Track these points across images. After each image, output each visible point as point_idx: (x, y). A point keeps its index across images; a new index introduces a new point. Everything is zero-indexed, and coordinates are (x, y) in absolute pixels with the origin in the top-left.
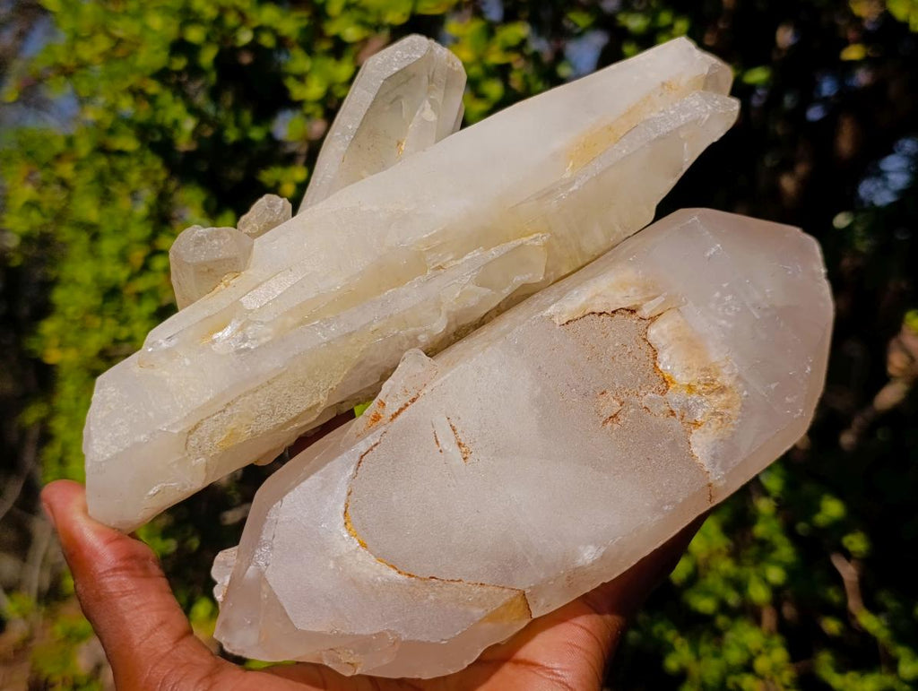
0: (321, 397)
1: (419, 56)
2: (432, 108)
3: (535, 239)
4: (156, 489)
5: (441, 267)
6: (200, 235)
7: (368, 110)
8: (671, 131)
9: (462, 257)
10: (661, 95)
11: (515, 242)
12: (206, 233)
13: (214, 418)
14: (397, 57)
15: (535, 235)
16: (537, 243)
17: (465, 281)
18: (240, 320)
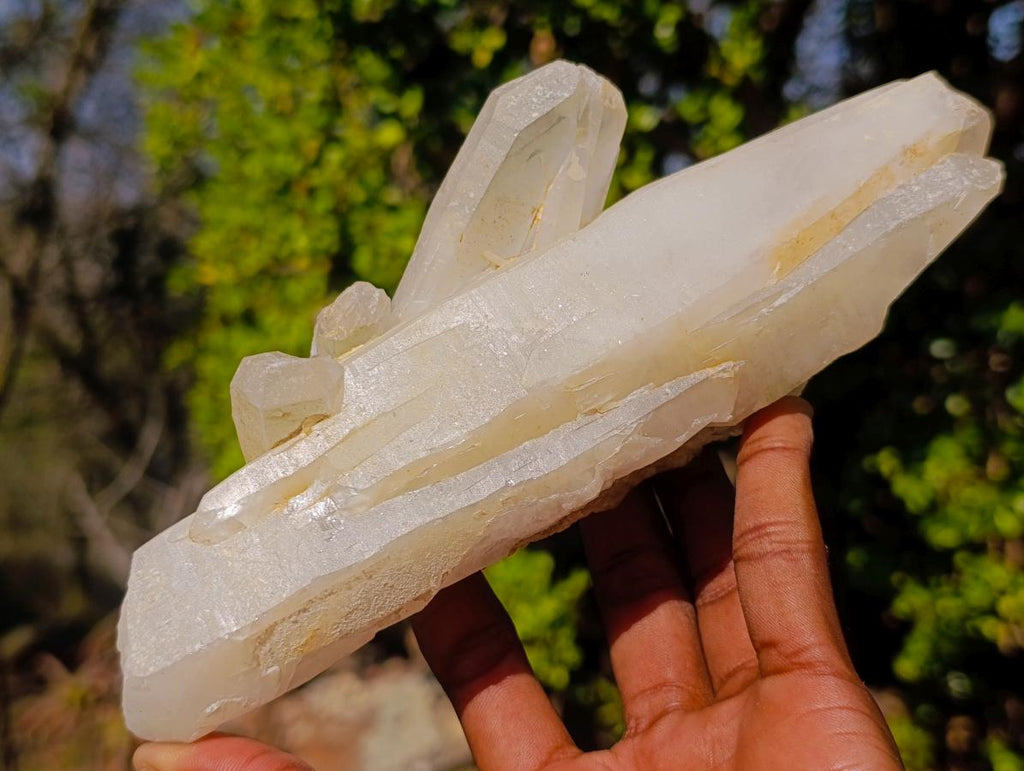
0: (432, 584)
1: (566, 95)
2: (579, 162)
3: (724, 370)
4: (215, 706)
5: (596, 411)
6: (272, 372)
7: (497, 172)
8: (916, 218)
9: (625, 396)
10: (901, 164)
11: (697, 374)
12: (280, 367)
13: (292, 619)
14: (537, 97)
15: (724, 365)
16: (726, 375)
17: (628, 432)
18: (325, 482)
